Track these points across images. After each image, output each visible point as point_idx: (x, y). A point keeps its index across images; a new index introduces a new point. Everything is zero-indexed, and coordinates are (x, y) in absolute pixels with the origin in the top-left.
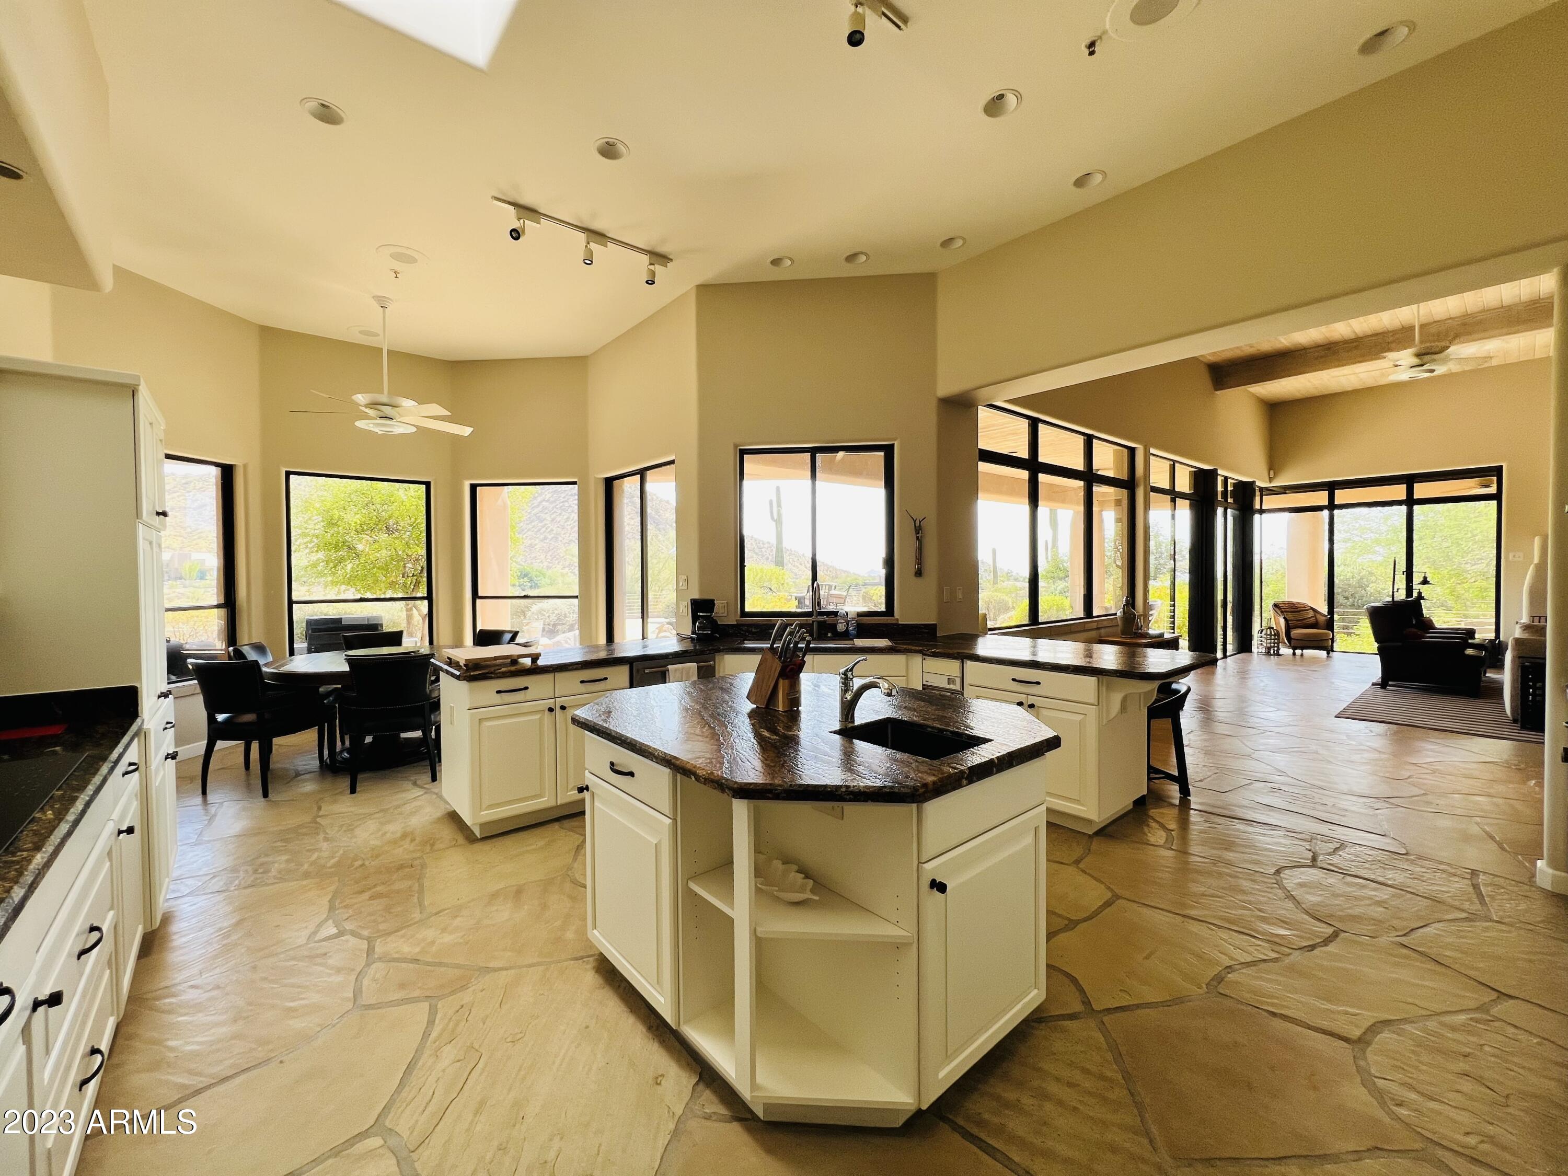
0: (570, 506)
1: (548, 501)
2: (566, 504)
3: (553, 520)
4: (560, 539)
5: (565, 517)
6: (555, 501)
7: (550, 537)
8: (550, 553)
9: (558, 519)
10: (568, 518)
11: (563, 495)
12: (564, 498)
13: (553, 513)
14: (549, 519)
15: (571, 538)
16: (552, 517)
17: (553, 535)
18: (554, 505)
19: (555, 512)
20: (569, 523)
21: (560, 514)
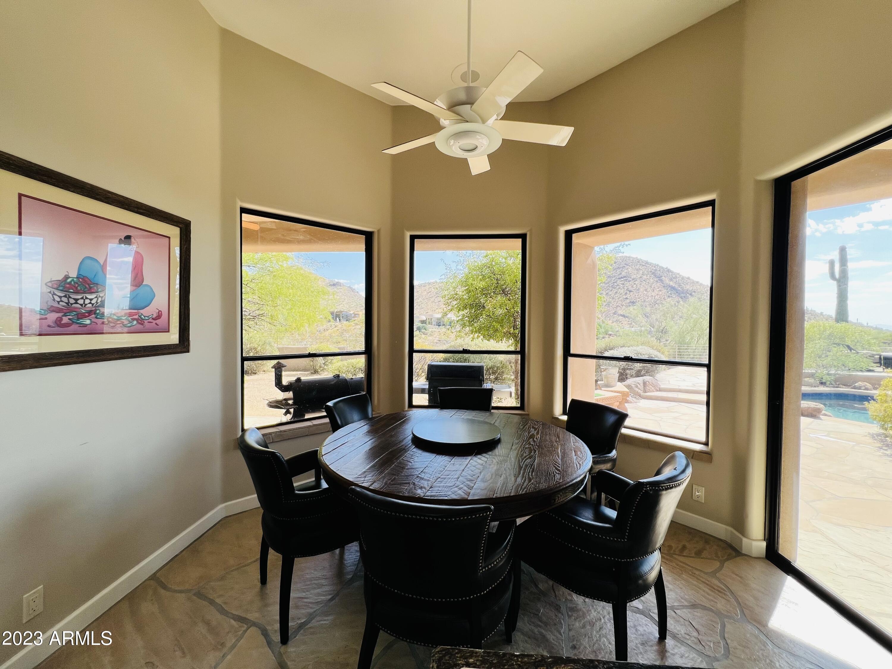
0: (618, 285)
1: (604, 283)
2: (615, 284)
3: (607, 294)
4: (611, 305)
5: (615, 292)
6: (608, 283)
7: (605, 304)
8: (605, 314)
9: (610, 293)
10: (616, 292)
11: (614, 279)
12: (614, 280)
13: (607, 290)
14: (604, 293)
15: (618, 304)
16: (607, 292)
17: (606, 303)
18: (607, 285)
19: (608, 289)
20: (617, 295)
21: (611, 291)
